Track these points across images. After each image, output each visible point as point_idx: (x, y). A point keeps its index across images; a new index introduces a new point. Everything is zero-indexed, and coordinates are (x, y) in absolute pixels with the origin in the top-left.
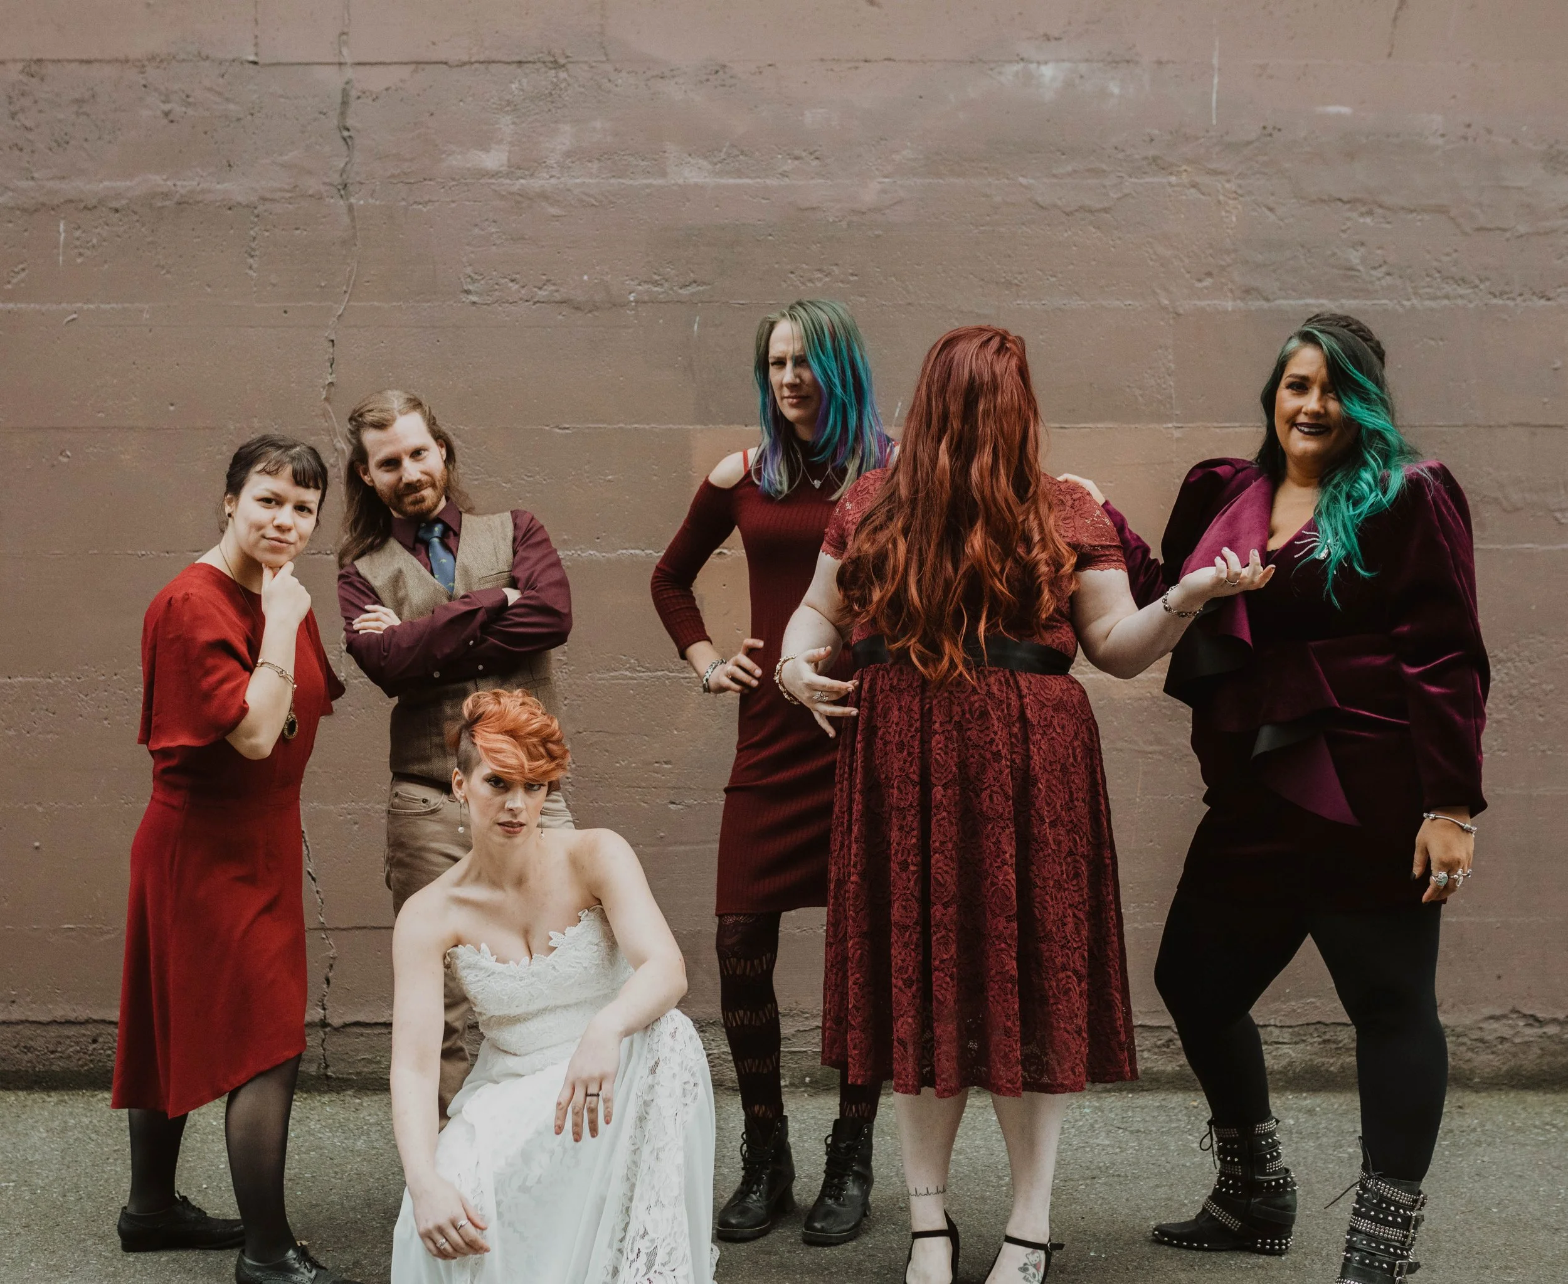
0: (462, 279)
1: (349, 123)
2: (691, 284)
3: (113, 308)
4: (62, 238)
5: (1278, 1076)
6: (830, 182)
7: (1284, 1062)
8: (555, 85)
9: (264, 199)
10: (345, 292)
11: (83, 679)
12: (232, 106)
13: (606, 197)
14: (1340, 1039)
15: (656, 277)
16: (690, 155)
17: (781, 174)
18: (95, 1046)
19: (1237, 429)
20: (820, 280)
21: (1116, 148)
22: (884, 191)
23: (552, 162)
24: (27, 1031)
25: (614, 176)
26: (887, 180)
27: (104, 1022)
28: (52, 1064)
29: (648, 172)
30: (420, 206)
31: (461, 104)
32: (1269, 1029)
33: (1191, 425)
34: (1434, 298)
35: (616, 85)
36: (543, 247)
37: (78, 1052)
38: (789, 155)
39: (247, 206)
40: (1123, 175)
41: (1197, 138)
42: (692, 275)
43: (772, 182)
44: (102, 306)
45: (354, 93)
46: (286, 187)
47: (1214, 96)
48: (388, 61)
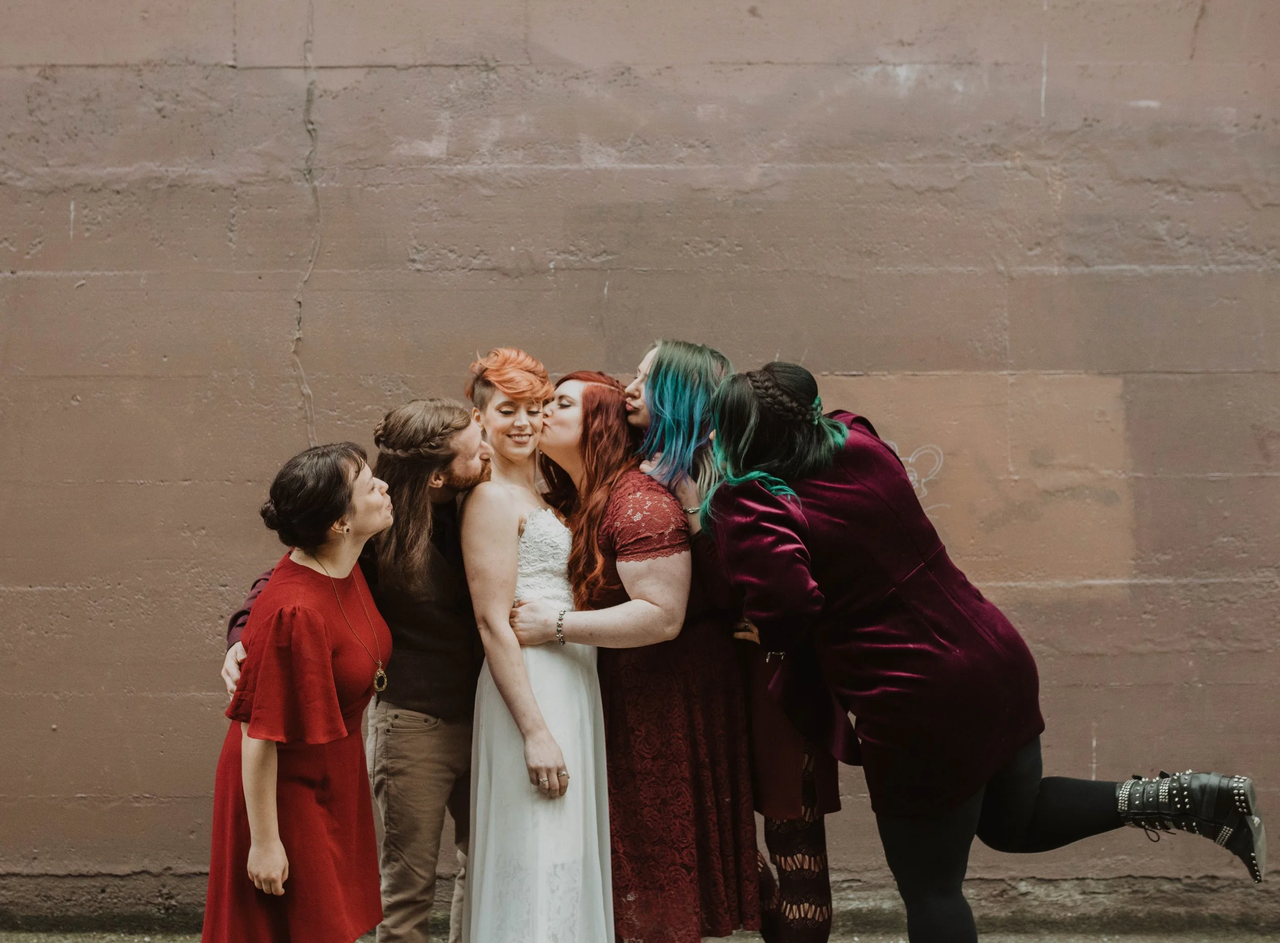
0: (409, 250)
1: (313, 118)
2: (601, 254)
3: (115, 275)
4: (72, 216)
5: (1095, 921)
6: (718, 167)
7: (1100, 909)
8: (487, 85)
9: (241, 182)
10: (310, 261)
11: (92, 589)
12: (214, 104)
13: (530, 180)
14: (1147, 889)
15: (572, 248)
16: (600, 144)
17: (677, 160)
18: (103, 895)
19: (1061, 376)
20: (710, 250)
21: (960, 137)
22: (765, 175)
23: (484, 150)
24: (46, 883)
25: (536, 163)
26: (767, 165)
27: (111, 875)
28: (68, 910)
29: (565, 159)
30: (373, 188)
31: (407, 101)
32: (1088, 881)
33: (1023, 372)
34: (1229, 264)
35: (538, 85)
36: (476, 223)
37: (90, 900)
38: (684, 144)
39: (228, 188)
40: (966, 160)
41: (1029, 129)
42: (602, 246)
43: (669, 167)
44: (106, 273)
45: (317, 93)
46: (260, 172)
47: (1043, 94)
48: (345, 64)
